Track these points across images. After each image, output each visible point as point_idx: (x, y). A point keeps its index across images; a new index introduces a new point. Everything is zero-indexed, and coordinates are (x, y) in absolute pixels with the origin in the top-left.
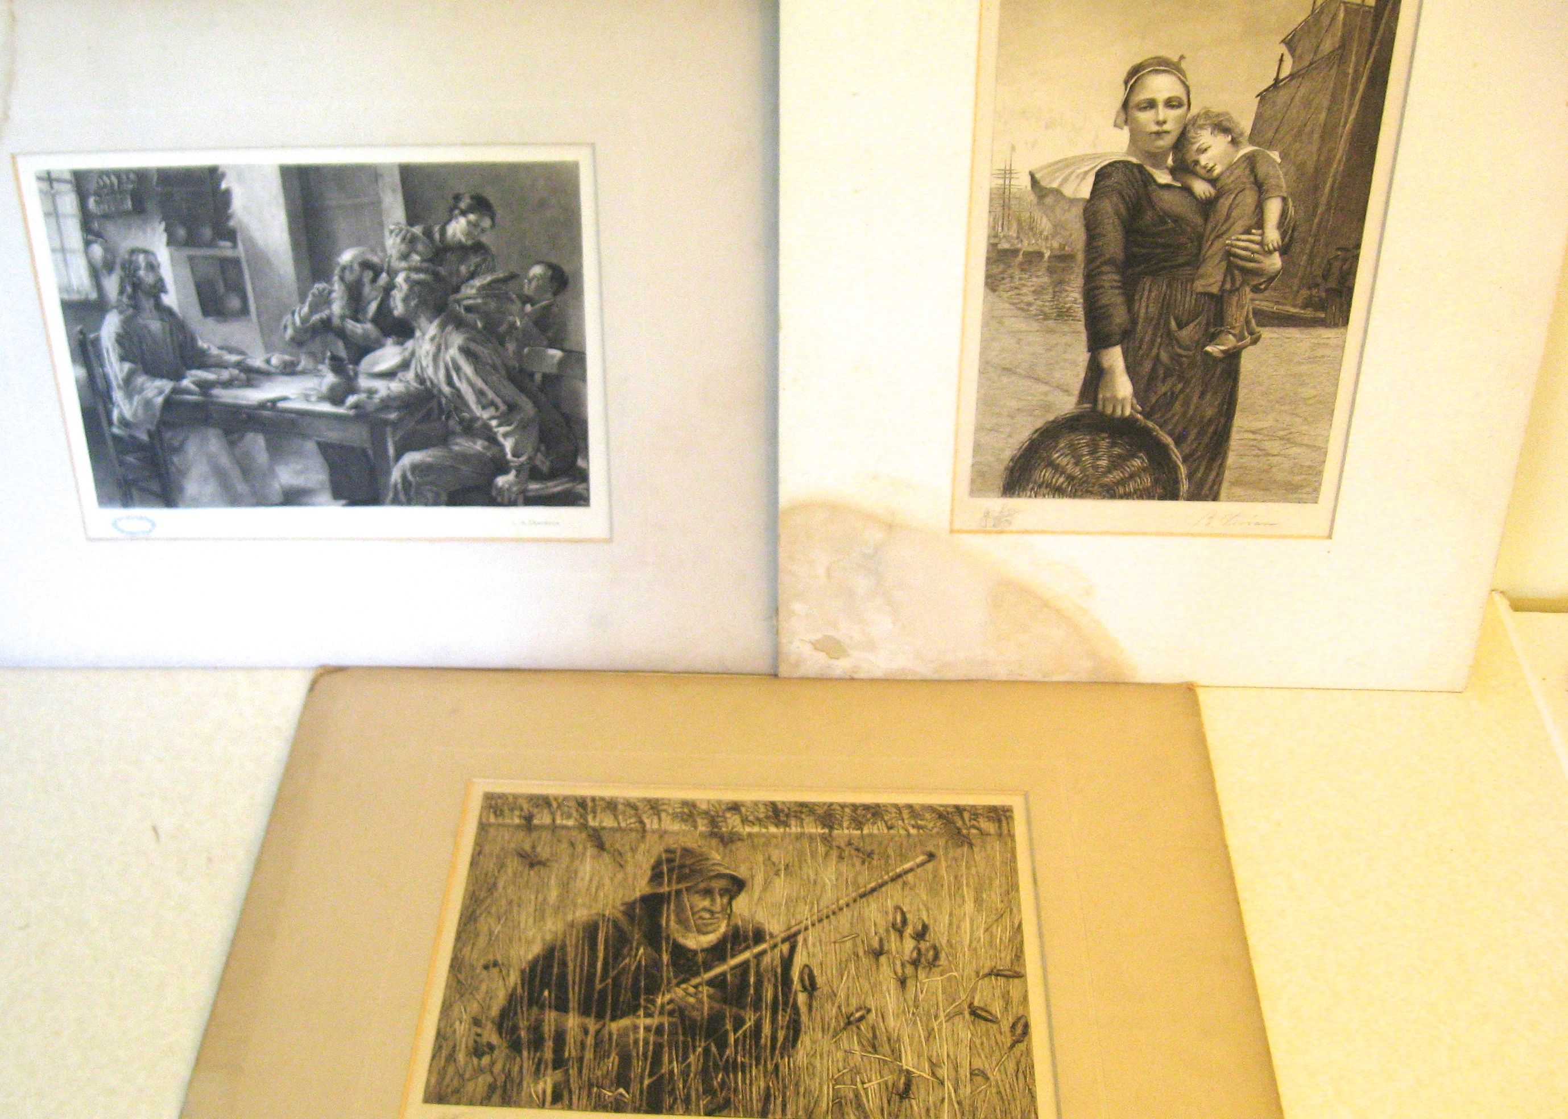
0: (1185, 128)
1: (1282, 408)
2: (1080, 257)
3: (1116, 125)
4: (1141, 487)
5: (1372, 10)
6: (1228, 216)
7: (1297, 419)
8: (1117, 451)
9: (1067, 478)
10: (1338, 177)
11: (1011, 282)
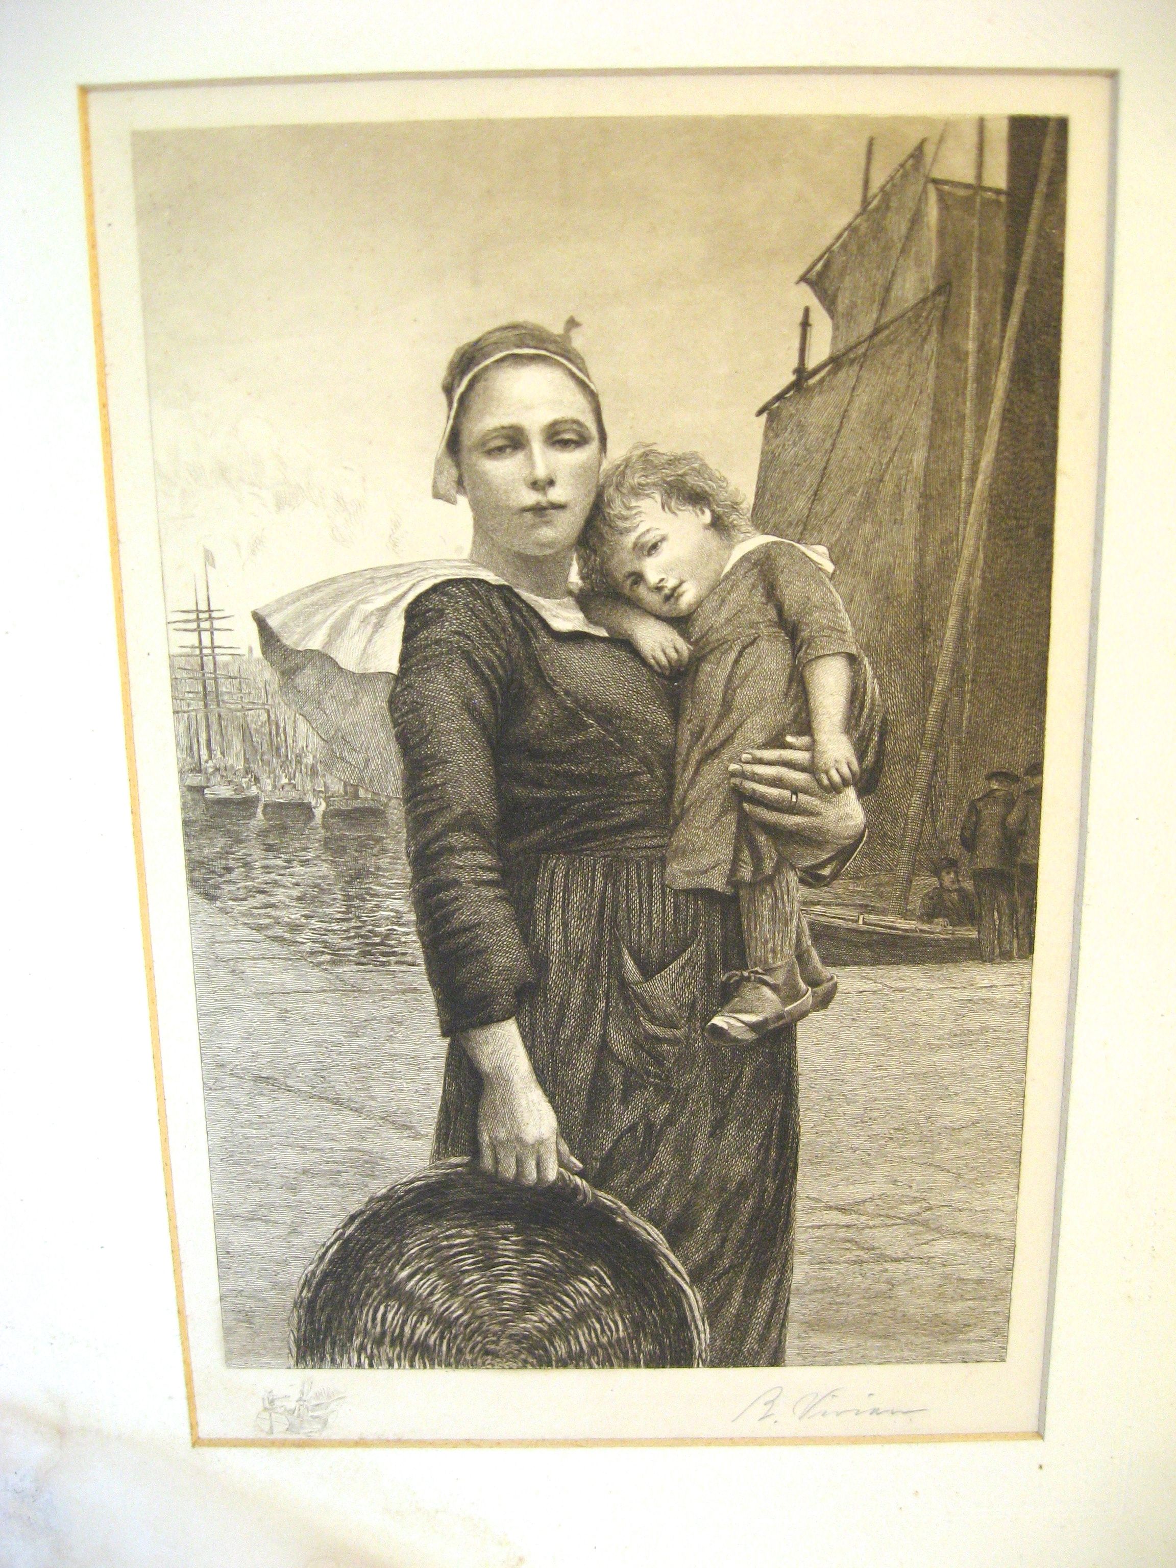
0: (599, 496)
1: (904, 1152)
2: (396, 813)
3: (437, 495)
4: (604, 1340)
5: (1003, 199)
6: (727, 706)
7: (941, 1177)
8: (539, 1260)
9: (436, 1325)
10: (973, 602)
11: (247, 877)
